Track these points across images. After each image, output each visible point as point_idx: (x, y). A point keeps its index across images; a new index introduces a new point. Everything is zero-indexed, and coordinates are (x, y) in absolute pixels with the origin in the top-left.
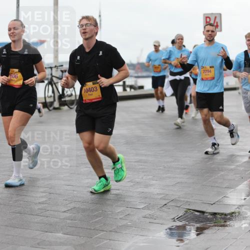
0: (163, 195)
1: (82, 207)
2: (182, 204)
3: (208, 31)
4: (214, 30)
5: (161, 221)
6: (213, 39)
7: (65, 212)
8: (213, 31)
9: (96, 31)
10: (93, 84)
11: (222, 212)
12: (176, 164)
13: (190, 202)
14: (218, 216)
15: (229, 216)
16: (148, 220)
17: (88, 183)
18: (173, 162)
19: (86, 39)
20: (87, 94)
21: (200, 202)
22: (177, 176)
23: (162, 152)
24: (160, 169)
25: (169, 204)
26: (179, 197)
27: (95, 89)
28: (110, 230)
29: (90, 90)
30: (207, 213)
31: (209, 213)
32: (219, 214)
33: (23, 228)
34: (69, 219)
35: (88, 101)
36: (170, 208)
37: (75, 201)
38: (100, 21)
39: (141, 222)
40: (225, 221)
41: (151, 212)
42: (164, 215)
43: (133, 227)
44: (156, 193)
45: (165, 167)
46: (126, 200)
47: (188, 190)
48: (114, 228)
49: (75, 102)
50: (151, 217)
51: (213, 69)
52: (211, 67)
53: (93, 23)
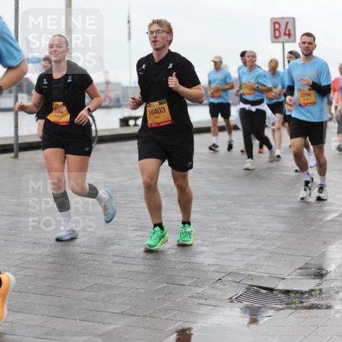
0: (217, 267)
1: (106, 283)
2: (243, 278)
3: (304, 43)
4: (312, 42)
5: (214, 303)
6: (311, 53)
7: (82, 290)
8: (310, 43)
9: (169, 39)
10: (160, 104)
11: (296, 289)
12: (233, 223)
13: (253, 276)
14: (292, 295)
15: (307, 295)
16: (197, 301)
17: (114, 250)
18: (231, 221)
19: (157, 50)
20: (153, 116)
21: (267, 275)
22: (236, 240)
23: (214, 208)
24: (212, 231)
25: (225, 279)
26: (238, 269)
27: (162, 110)
28: (145, 314)
29: (156, 111)
30: (277, 290)
31: (279, 291)
32: (293, 291)
33: (26, 313)
34: (87, 300)
35: (155, 125)
36: (226, 283)
37: (96, 275)
38: (130, 28)
39: (186, 303)
40: (302, 302)
41: (200, 290)
42: (218, 293)
43: (176, 310)
44: (206, 264)
45: (219, 228)
46: (166, 273)
47: (250, 260)
48: (151, 311)
49: (96, 140)
50: (200, 296)
51: (313, 93)
52: (310, 90)
53: (166, 29)
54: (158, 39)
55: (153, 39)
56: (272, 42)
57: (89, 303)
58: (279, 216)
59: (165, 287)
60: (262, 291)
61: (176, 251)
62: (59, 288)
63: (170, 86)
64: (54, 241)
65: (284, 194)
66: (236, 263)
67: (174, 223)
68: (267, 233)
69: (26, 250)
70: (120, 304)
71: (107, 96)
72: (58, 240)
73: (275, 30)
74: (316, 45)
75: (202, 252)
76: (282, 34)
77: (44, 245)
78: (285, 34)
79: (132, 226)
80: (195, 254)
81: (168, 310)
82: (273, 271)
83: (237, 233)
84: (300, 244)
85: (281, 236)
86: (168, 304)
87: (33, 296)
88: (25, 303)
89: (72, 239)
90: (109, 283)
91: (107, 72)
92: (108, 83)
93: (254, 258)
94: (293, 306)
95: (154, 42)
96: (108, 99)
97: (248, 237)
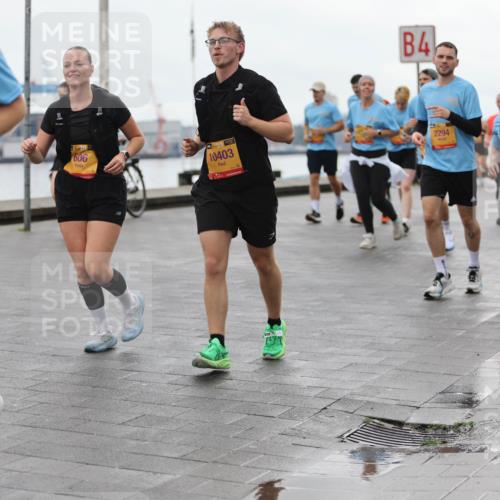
0: (320, 390)
1: (158, 414)
2: (358, 406)
3: (441, 57)
4: (453, 55)
5: (315, 443)
6: (451, 72)
7: (123, 423)
8: (449, 58)
9: (239, 51)
10: (226, 144)
11: (435, 422)
12: (345, 326)
13: (374, 403)
14: (430, 431)
15: (452, 432)
16: (290, 440)
17: (169, 366)
18: (341, 323)
19: (220, 66)
21: (395, 402)
22: (348, 351)
23: (317, 303)
24: (314, 338)
25: (333, 407)
26: (351, 394)
27: (229, 154)
28: (214, 459)
29: (220, 156)
30: (408, 424)
31: (412, 425)
32: (431, 426)
33: (41, 457)
34: (131, 439)
35: (220, 176)
36: (335, 414)
37: (144, 403)
38: (193, 41)
39: (276, 443)
40: (444, 442)
41: (296, 424)
42: (322, 429)
43: (260, 453)
44: (305, 386)
45: (323, 334)
46: (245, 399)
47: (369, 380)
48: (223, 455)
49: (144, 204)
50: (295, 432)
51: (452, 129)
52: (447, 125)
53: (234, 36)
54: (223, 51)
55: (214, 52)
56: (402, 61)
57: (133, 442)
58: (411, 316)
59: (245, 419)
60: (387, 425)
61: (261, 366)
62: (90, 420)
63: (235, 118)
64: (83, 353)
65: (418, 284)
66: (348, 385)
67: (257, 326)
68: (393, 341)
69: (43, 365)
70: (179, 444)
71: (160, 141)
72: (89, 351)
73: (406, 43)
74: (458, 61)
75: (298, 369)
76: (416, 49)
77: (68, 358)
78: (420, 50)
79: (197, 330)
80: (289, 371)
81: (249, 453)
82: (403, 397)
83: (351, 341)
84: (442, 357)
85: (415, 345)
86: (250, 445)
87: (52, 432)
88: (40, 443)
89: (109, 349)
90: (163, 414)
91: (159, 106)
92: (161, 121)
93: (376, 377)
94: (431, 447)
95: (216, 55)
96: (161, 145)
97: (365, 347)
